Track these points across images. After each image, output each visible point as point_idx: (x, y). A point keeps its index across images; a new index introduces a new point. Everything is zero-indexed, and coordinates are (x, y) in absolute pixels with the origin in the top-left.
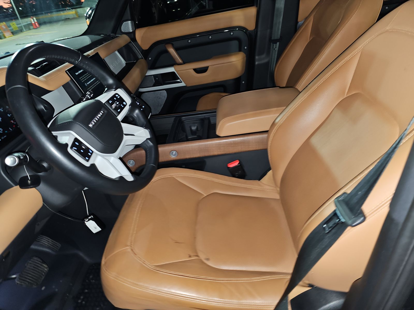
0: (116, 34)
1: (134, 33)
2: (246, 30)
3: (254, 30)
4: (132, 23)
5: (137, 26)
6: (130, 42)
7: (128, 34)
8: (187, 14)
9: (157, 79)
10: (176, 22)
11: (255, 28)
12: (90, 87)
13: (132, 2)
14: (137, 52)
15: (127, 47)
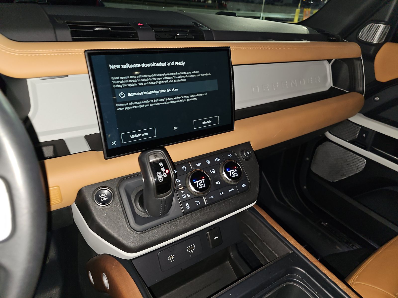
5: (391, 38)
6: (359, 59)
7: (365, 44)
9: (364, 135)
12: (132, 103)
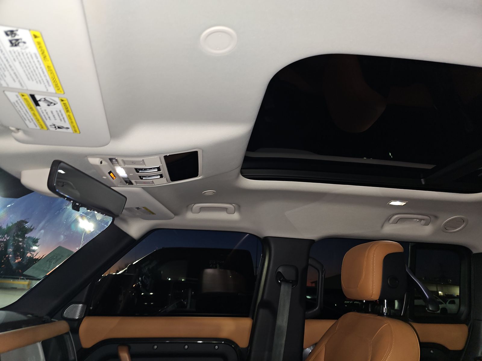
0: (52, 318)
1: (80, 321)
2: (237, 345)
3: (246, 348)
4: (83, 307)
5: (87, 313)
6: (67, 333)
7: (70, 321)
8: (160, 310)
10: (144, 317)
11: (247, 346)
13: (96, 283)
14: (71, 348)
15: (60, 339)
